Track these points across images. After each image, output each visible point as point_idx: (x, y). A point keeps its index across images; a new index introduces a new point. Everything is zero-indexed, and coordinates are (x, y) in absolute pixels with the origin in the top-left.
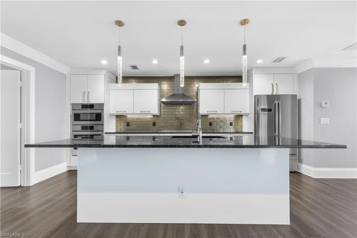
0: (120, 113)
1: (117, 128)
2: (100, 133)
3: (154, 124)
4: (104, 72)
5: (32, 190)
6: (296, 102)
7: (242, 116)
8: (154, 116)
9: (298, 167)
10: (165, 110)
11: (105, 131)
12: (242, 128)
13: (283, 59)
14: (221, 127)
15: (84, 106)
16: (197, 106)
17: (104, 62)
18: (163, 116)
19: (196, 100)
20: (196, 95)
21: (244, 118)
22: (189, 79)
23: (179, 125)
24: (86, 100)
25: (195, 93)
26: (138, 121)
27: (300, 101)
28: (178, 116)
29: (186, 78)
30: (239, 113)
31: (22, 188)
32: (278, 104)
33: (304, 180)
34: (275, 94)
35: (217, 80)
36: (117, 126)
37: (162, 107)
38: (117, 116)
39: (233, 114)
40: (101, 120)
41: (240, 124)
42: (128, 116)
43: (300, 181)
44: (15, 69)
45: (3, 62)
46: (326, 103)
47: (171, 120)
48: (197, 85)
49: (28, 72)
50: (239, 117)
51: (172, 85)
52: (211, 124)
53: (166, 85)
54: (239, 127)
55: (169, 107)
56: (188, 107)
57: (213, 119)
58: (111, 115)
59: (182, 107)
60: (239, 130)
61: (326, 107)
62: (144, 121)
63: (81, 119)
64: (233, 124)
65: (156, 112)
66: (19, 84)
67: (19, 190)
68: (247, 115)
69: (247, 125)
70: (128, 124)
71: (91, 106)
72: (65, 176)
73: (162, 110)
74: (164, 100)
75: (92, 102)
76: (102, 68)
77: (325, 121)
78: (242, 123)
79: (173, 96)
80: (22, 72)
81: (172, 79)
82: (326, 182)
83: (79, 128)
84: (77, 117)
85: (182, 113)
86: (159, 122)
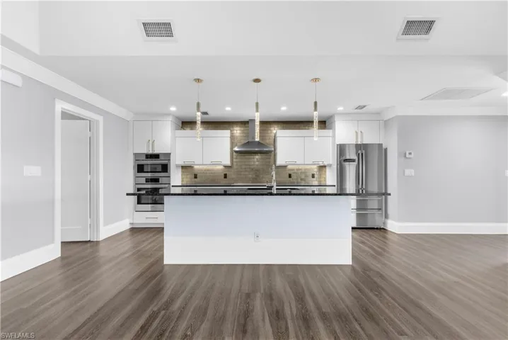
0: (187, 164)
1: (182, 181)
2: (167, 185)
3: (225, 176)
4: (170, 118)
5: (101, 245)
6: (383, 152)
7: (325, 166)
8: (225, 166)
9: (384, 223)
10: (237, 160)
11: (172, 184)
12: (325, 180)
13: (364, 106)
14: (302, 179)
15: (150, 156)
16: (275, 155)
17: (173, 109)
18: (235, 167)
19: (273, 149)
20: (273, 143)
21: (328, 169)
22: (265, 124)
23: (254, 176)
24: (151, 149)
25: (272, 141)
26: (207, 173)
27: (386, 150)
28: (252, 167)
29: (263, 123)
30: (321, 164)
31: (92, 243)
32: (362, 154)
33: (389, 236)
34: (359, 143)
35: (298, 125)
36: (182, 179)
37: (234, 157)
38: (183, 167)
39: (315, 164)
40: (167, 172)
41: (323, 176)
42: (196, 167)
43: (385, 237)
44: (84, 119)
45: (64, 109)
46: (410, 154)
47: (246, 171)
48: (275, 131)
49: (97, 121)
50: (322, 168)
51: (246, 131)
52: (290, 176)
53: (238, 131)
54: (323, 179)
55: (242, 157)
56: (264, 156)
57: (293, 170)
58: (177, 166)
59: (257, 157)
60: (323, 183)
61: (410, 158)
62: (214, 173)
63: (145, 170)
64: (316, 176)
65: (228, 163)
66: (89, 134)
67: (89, 245)
68: (330, 166)
69: (331, 178)
70: (196, 177)
71: (156, 156)
72: (128, 233)
73: (234, 160)
74: (236, 149)
75: (156, 152)
76: (168, 114)
77: (409, 172)
78: (325, 174)
79: (248, 144)
80: (92, 123)
81: (246, 124)
82: (409, 238)
83: (143, 180)
84: (140, 168)
85: (257, 163)
86: (231, 174)
